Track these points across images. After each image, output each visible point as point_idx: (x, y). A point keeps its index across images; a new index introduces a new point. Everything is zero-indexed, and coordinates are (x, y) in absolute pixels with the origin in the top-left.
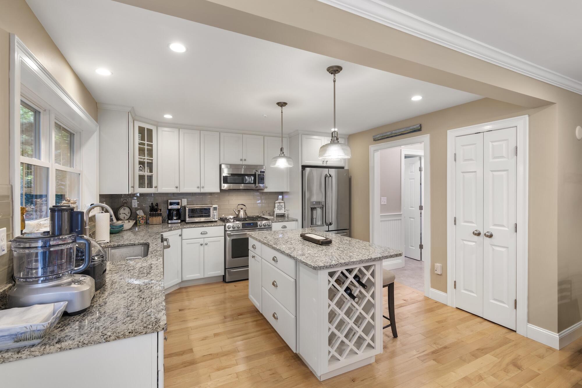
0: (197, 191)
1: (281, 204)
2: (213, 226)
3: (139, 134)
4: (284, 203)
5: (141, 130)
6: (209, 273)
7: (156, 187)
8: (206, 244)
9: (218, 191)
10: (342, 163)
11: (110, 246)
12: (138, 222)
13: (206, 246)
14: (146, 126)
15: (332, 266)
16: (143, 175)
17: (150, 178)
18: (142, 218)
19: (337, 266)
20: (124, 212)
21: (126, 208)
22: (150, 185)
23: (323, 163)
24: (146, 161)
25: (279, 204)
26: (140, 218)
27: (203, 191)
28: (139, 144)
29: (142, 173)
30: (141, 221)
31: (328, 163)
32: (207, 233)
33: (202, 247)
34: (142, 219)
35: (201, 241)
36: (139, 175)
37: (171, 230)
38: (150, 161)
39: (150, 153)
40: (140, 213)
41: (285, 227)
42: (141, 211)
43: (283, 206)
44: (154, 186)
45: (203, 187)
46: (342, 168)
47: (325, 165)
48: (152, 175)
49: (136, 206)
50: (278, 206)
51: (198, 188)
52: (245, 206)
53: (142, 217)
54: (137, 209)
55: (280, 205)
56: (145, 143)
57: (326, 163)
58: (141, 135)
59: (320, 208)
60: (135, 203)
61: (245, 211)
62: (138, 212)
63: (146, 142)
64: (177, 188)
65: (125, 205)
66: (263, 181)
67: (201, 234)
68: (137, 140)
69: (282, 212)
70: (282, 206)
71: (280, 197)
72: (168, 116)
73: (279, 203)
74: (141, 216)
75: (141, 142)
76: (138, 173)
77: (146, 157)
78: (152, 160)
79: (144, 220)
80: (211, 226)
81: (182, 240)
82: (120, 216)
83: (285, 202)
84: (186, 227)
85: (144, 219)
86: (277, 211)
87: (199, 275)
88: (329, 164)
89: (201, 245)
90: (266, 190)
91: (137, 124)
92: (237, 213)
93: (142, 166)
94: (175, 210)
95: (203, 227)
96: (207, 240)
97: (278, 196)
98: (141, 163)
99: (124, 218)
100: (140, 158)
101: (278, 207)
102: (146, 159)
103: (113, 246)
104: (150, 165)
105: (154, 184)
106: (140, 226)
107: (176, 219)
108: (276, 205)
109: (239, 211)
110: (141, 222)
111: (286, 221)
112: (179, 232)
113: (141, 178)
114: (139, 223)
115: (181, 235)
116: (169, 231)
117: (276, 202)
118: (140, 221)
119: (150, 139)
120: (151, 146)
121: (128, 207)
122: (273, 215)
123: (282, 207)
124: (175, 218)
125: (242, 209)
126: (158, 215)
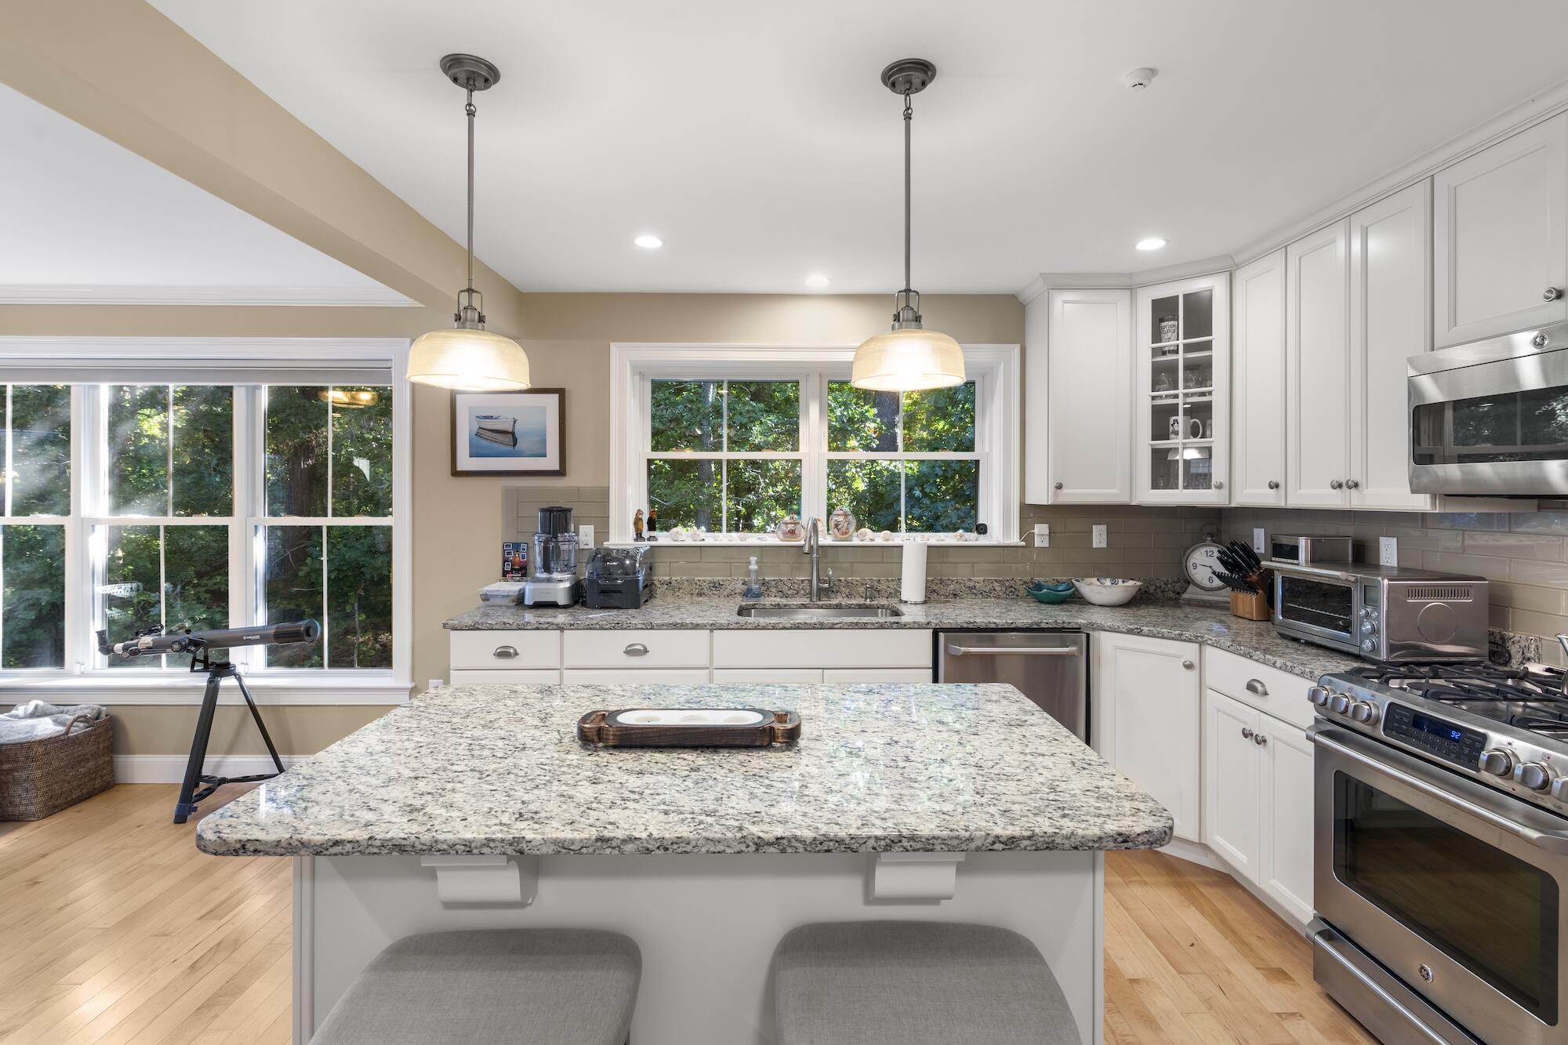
0: (1338, 501)
2: (1281, 669)
3: (1155, 324)
5: (1163, 310)
7: (1224, 486)
8: (1263, 740)
13: (1261, 748)
14: (1179, 290)
16: (1168, 447)
20: (1209, 560)
21: (1214, 550)
22: (1198, 481)
24: (1181, 402)
28: (1155, 355)
29: (1167, 443)
32: (1266, 694)
33: (1246, 746)
35: (1252, 719)
36: (1153, 451)
38: (1203, 399)
39: (1200, 371)
44: (1214, 481)
48: (1211, 444)
51: (1337, 486)
56: (1177, 346)
58: (1160, 323)
60: (1261, 539)
63: (1181, 342)
64: (1274, 488)
65: (1209, 542)
67: (1249, 687)
68: (1146, 345)
72: (1151, 244)
75: (1164, 348)
76: (1146, 444)
77: (1181, 391)
78: (1208, 393)
81: (1201, 685)
89: (1249, 734)
91: (1147, 297)
95: (1251, 659)
96: (1264, 725)
98: (1161, 412)
99: (1210, 580)
100: (1153, 398)
102: (1181, 396)
104: (1199, 412)
105: (1217, 478)
112: (1189, 651)
113: (1162, 459)
115: (1189, 666)
116: (1130, 632)
120: (1206, 346)
126: (1251, 588)
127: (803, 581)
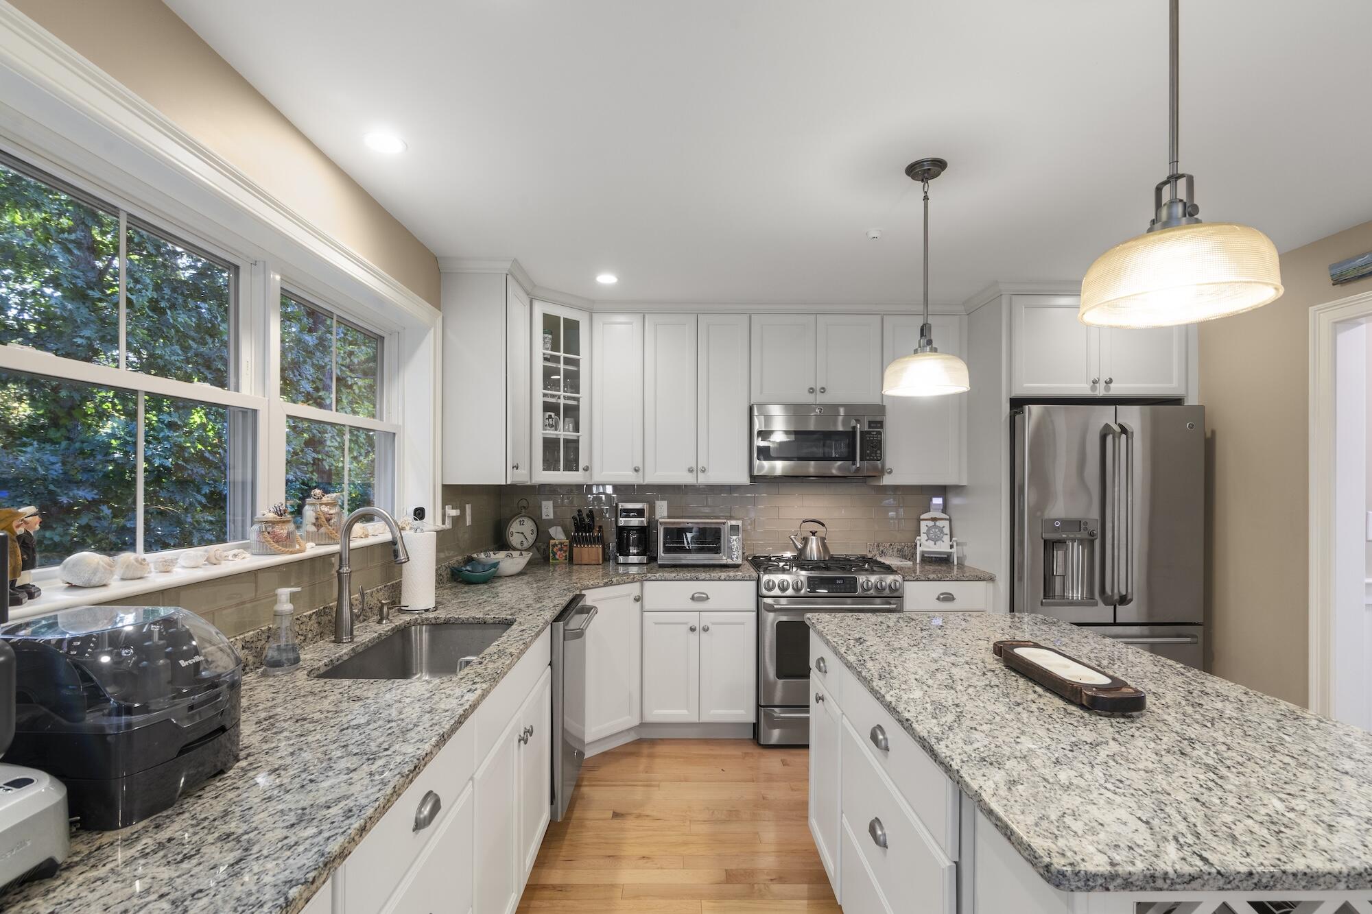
0: (688, 479)
1: (940, 523)
2: (725, 580)
3: (546, 335)
4: (950, 520)
5: (551, 324)
6: (712, 712)
7: (586, 469)
8: (706, 630)
9: (744, 479)
10: (1175, 384)
11: (427, 619)
12: (551, 555)
13: (704, 635)
14: (563, 313)
15: (1160, 883)
16: (554, 437)
17: (573, 445)
18: (559, 546)
19: (1195, 884)
20: (521, 529)
21: (526, 520)
22: (572, 464)
23: (1093, 388)
24: (562, 402)
25: (931, 523)
26: (557, 545)
27: (703, 480)
28: (545, 359)
29: (551, 433)
30: (558, 553)
31: (1112, 385)
32: (708, 598)
33: (694, 637)
34: (561, 550)
35: (693, 619)
36: (544, 439)
37: (611, 585)
38: (574, 403)
39: (573, 380)
40: (557, 534)
41: (948, 598)
42: (559, 528)
43: (947, 530)
44: (582, 465)
45: (703, 471)
46: (1177, 401)
47: (1101, 392)
48: (578, 437)
49: (551, 516)
50: (929, 528)
51: (691, 471)
52: (823, 525)
53: (561, 543)
54: (551, 523)
55: (935, 526)
56: (559, 357)
57: (1107, 389)
58: (550, 336)
59: (1081, 542)
60: (548, 509)
61: (823, 539)
62: (552, 531)
63: (562, 354)
64: (636, 470)
65: (523, 514)
66: (879, 452)
67: (693, 598)
68: (540, 350)
69: (943, 547)
70: (941, 529)
71: (937, 501)
72: (607, 279)
73: (934, 519)
74: (557, 542)
75: (551, 356)
76: (539, 433)
77: (562, 393)
78: (577, 399)
79: (565, 551)
80: (720, 579)
81: (642, 611)
82: (511, 538)
83: (952, 518)
84: (653, 578)
85: (565, 549)
86: (926, 545)
87: (685, 712)
88: (1117, 390)
89: (693, 630)
90: (887, 480)
91: (540, 310)
92: (800, 546)
93: (553, 414)
94: (633, 530)
95: (697, 579)
96: (707, 618)
97: (931, 500)
98: (549, 407)
99: (522, 543)
100: (545, 395)
101: (927, 533)
102: (562, 397)
103: (433, 621)
104: (572, 412)
105: (582, 463)
106: (554, 565)
107: (638, 554)
108: (924, 526)
109: (805, 540)
110: (557, 557)
111: (954, 578)
112: (634, 589)
113: (550, 445)
114: (554, 558)
115: (637, 599)
116: (606, 585)
117: (922, 517)
118: (555, 554)
119: (573, 345)
120: (576, 363)
121: (530, 517)
122: (912, 557)
123: (942, 532)
124: (635, 551)
125: (814, 534)
126: (595, 541)
127: (310, 616)
